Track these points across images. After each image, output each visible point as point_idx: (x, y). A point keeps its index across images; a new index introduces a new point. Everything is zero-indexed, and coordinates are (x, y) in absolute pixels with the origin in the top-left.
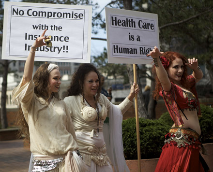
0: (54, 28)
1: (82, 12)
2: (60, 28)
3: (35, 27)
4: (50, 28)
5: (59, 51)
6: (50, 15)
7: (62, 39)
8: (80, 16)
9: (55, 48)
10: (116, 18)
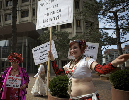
5: (57, 19)
9: (55, 18)
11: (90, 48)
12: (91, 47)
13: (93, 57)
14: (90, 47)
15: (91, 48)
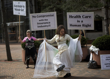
0: (45, 20)
1: (53, 14)
2: (47, 20)
3: (40, 21)
4: (44, 20)
5: (48, 26)
6: (44, 16)
7: (48, 23)
8: (53, 15)
9: (46, 26)
10: (71, 16)
11: (86, 18)
12: (88, 16)
13: (90, 25)
14: (86, 16)
15: (88, 18)
